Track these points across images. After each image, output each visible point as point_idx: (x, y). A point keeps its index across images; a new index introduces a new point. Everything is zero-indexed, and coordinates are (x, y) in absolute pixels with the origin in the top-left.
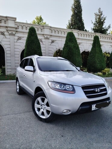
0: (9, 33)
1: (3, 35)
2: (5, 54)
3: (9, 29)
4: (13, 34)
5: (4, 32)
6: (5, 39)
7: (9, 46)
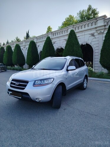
0: (98, 33)
1: (92, 36)
2: (94, 53)
3: (98, 29)
4: (102, 33)
5: (94, 33)
6: (94, 40)
7: (97, 45)
